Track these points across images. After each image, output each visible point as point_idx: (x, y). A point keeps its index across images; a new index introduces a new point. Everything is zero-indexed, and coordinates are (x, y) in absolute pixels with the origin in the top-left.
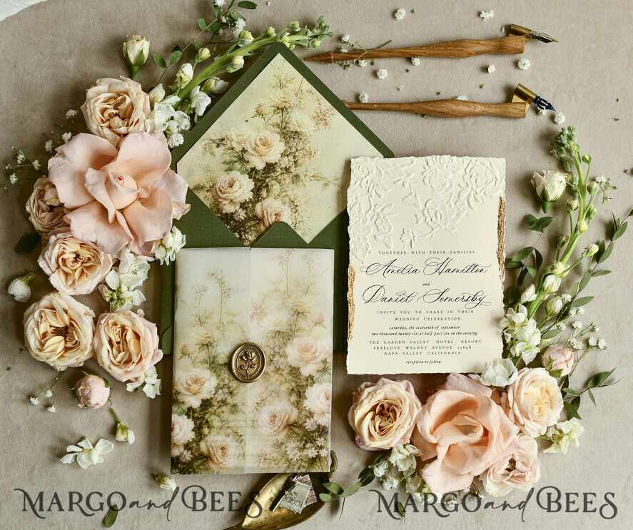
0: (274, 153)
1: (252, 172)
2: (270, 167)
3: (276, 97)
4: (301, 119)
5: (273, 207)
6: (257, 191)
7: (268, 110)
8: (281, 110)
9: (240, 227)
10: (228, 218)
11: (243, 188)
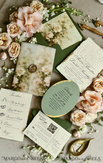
0: (60, 30)
1: (54, 33)
2: (58, 33)
3: (63, 19)
4: (67, 25)
5: (56, 41)
6: (54, 37)
7: (60, 21)
8: (64, 22)
9: (49, 43)
10: (47, 40)
11: (51, 35)
